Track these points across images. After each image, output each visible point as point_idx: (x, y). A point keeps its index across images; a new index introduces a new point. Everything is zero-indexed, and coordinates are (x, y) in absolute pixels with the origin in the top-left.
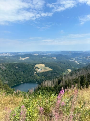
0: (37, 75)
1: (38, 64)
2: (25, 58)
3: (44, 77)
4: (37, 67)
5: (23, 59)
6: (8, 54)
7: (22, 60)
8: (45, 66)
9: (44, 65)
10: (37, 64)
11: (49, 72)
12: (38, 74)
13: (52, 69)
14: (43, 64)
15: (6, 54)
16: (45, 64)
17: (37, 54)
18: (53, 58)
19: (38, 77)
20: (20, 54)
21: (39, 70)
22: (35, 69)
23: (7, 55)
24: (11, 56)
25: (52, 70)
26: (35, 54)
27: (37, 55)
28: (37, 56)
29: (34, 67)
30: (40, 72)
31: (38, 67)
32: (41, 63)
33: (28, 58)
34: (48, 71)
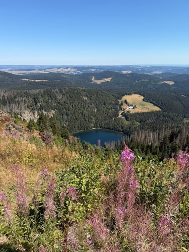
0: (124, 118)
1: (130, 94)
2: (102, 81)
3: (139, 124)
4: (126, 102)
5: (99, 82)
6: (69, 69)
7: (96, 84)
8: (143, 100)
9: (143, 98)
10: (126, 94)
11: (152, 113)
12: (127, 116)
13: (161, 108)
14: (140, 94)
15: (66, 70)
16: (143, 96)
17: (130, 72)
18: (166, 82)
19: (126, 123)
20: (93, 70)
21: (130, 107)
22: (122, 104)
23: (69, 72)
24: (74, 74)
25: (161, 110)
26: (124, 72)
27: (129, 74)
28: (128, 76)
29: (120, 101)
30: (131, 112)
31: (128, 101)
32: (135, 93)
33: (109, 79)
34: (149, 111)
